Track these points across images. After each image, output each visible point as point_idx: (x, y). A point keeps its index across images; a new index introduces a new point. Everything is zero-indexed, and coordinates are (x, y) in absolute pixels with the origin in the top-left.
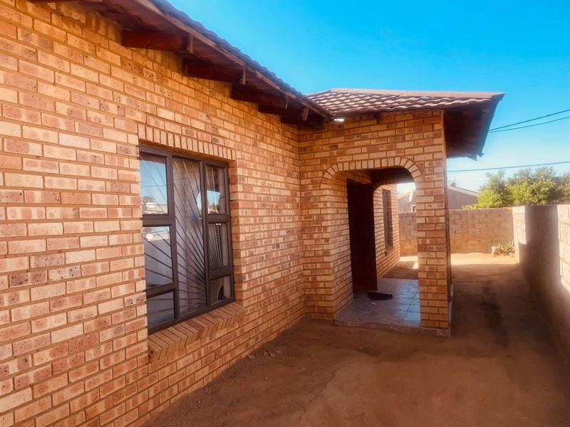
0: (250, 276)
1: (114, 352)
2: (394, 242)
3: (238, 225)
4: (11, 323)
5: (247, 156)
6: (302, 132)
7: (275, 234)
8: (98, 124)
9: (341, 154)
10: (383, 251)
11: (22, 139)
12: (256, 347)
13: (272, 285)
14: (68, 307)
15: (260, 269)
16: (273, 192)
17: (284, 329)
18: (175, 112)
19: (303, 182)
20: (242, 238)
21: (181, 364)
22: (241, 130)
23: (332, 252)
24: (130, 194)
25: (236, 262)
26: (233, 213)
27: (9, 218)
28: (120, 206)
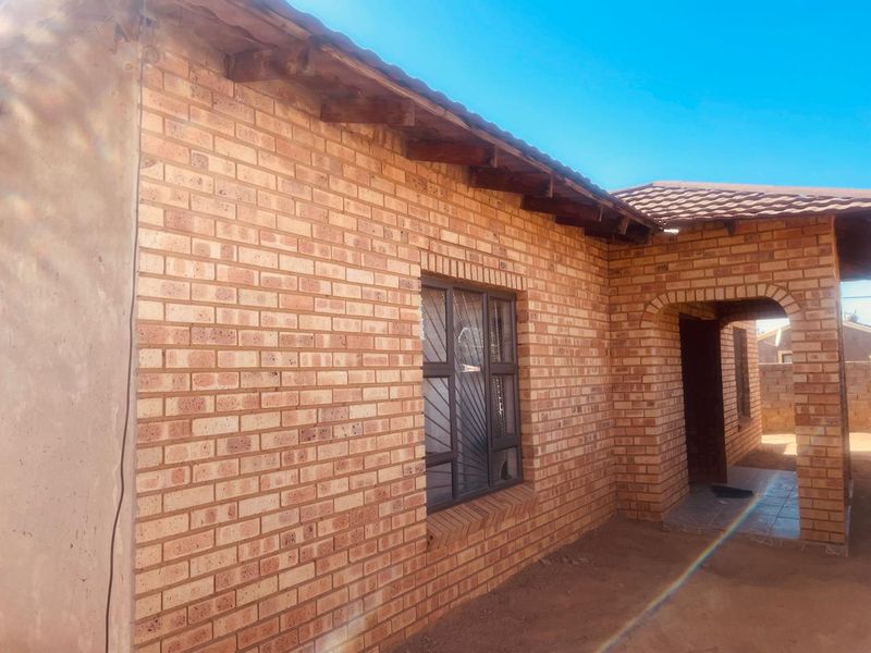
0: (543, 450)
1: (392, 531)
2: (752, 410)
3: (528, 378)
4: (300, 485)
5: (541, 284)
6: (612, 247)
7: (576, 392)
8: (382, 256)
9: (673, 279)
10: (735, 424)
11: (315, 277)
12: (551, 550)
13: (572, 465)
14: (349, 471)
15: (556, 441)
16: (574, 332)
17: (587, 529)
18: (459, 233)
19: (614, 318)
20: (534, 395)
21: (462, 557)
22: (534, 249)
23: (659, 421)
24: (411, 337)
25: (525, 429)
26: (522, 362)
27: (302, 366)
28: (401, 352)
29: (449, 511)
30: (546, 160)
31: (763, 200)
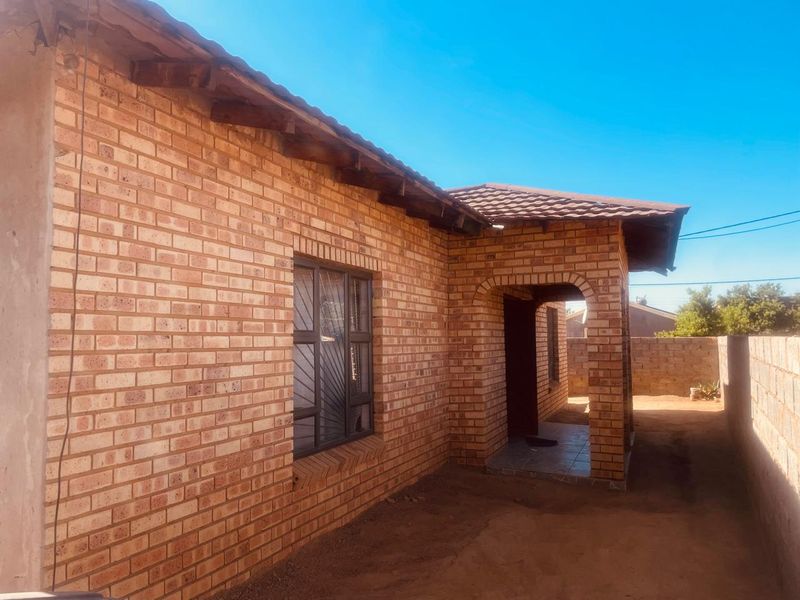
0: (391, 406)
1: (264, 473)
2: (560, 376)
3: (380, 346)
4: (187, 433)
5: (393, 267)
6: (452, 238)
7: (419, 358)
8: (262, 239)
9: (497, 266)
10: (547, 387)
11: (203, 254)
12: (395, 491)
13: (415, 419)
14: (229, 422)
15: (403, 398)
16: (419, 307)
17: (426, 473)
18: (326, 221)
19: (452, 296)
20: (385, 360)
21: (322, 497)
22: (388, 237)
23: (485, 383)
24: (284, 308)
25: (377, 388)
26: (376, 331)
27: (190, 331)
28: (275, 321)
29: (312, 457)
30: (400, 166)
31: (570, 205)
